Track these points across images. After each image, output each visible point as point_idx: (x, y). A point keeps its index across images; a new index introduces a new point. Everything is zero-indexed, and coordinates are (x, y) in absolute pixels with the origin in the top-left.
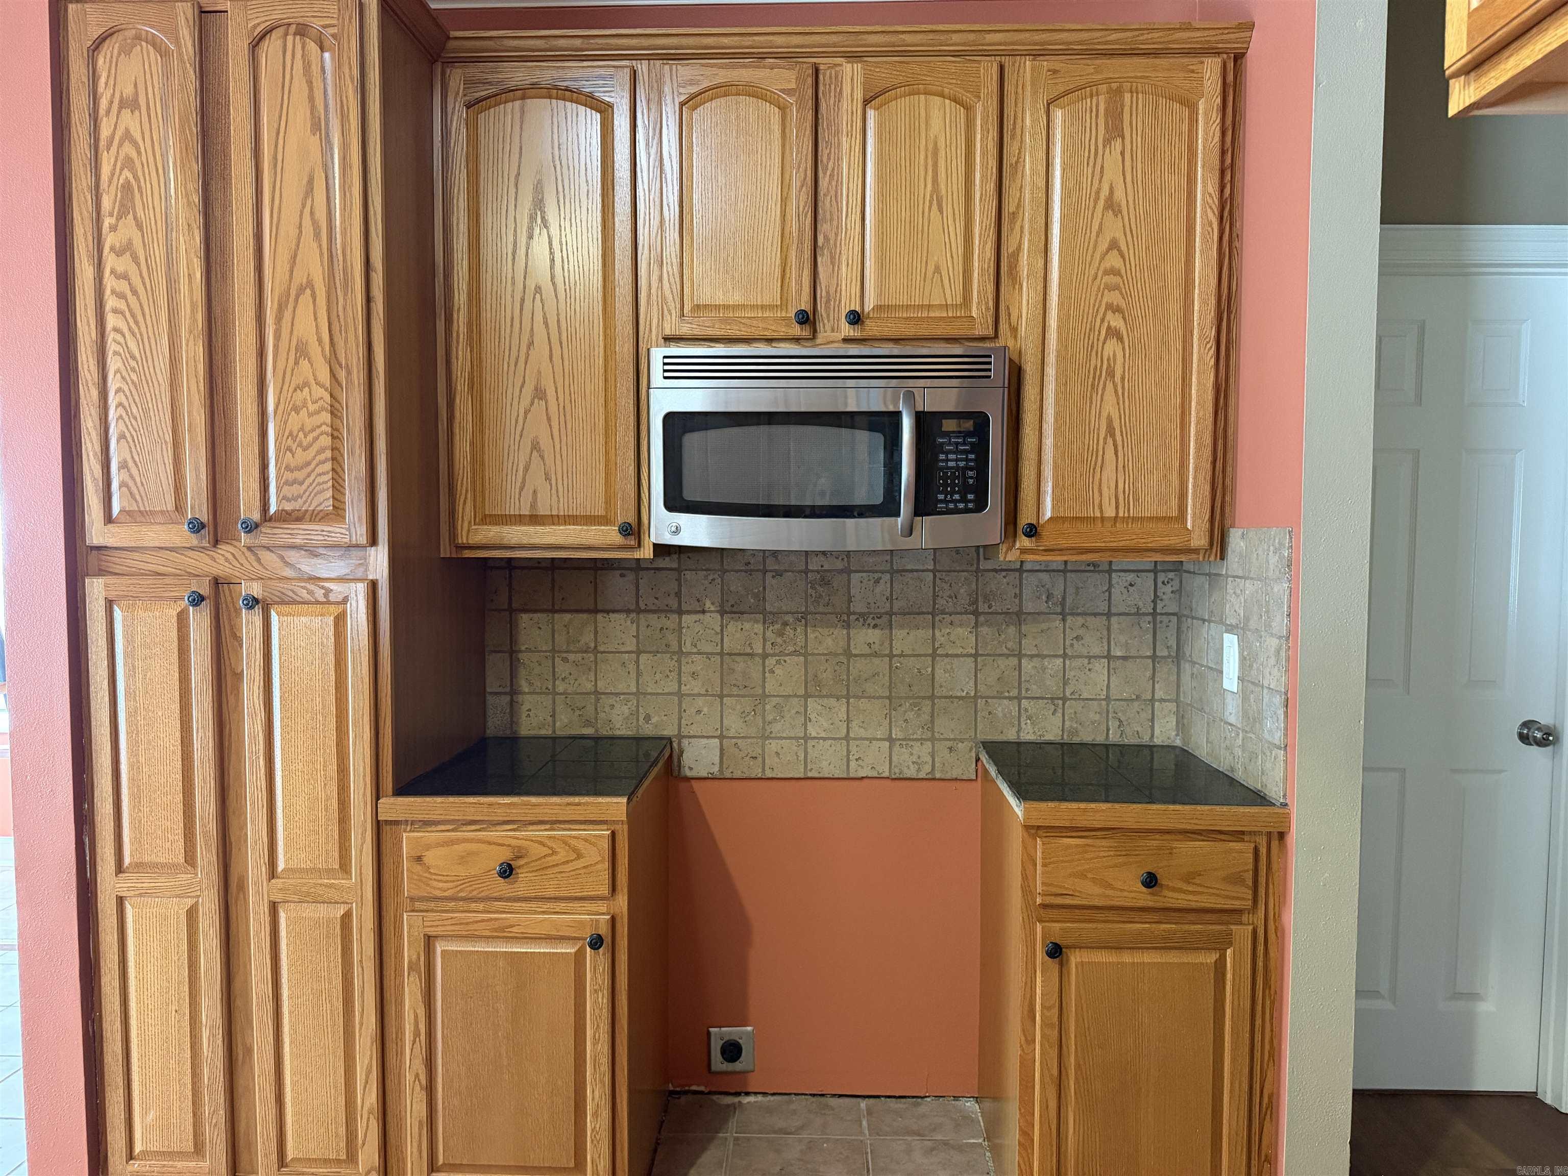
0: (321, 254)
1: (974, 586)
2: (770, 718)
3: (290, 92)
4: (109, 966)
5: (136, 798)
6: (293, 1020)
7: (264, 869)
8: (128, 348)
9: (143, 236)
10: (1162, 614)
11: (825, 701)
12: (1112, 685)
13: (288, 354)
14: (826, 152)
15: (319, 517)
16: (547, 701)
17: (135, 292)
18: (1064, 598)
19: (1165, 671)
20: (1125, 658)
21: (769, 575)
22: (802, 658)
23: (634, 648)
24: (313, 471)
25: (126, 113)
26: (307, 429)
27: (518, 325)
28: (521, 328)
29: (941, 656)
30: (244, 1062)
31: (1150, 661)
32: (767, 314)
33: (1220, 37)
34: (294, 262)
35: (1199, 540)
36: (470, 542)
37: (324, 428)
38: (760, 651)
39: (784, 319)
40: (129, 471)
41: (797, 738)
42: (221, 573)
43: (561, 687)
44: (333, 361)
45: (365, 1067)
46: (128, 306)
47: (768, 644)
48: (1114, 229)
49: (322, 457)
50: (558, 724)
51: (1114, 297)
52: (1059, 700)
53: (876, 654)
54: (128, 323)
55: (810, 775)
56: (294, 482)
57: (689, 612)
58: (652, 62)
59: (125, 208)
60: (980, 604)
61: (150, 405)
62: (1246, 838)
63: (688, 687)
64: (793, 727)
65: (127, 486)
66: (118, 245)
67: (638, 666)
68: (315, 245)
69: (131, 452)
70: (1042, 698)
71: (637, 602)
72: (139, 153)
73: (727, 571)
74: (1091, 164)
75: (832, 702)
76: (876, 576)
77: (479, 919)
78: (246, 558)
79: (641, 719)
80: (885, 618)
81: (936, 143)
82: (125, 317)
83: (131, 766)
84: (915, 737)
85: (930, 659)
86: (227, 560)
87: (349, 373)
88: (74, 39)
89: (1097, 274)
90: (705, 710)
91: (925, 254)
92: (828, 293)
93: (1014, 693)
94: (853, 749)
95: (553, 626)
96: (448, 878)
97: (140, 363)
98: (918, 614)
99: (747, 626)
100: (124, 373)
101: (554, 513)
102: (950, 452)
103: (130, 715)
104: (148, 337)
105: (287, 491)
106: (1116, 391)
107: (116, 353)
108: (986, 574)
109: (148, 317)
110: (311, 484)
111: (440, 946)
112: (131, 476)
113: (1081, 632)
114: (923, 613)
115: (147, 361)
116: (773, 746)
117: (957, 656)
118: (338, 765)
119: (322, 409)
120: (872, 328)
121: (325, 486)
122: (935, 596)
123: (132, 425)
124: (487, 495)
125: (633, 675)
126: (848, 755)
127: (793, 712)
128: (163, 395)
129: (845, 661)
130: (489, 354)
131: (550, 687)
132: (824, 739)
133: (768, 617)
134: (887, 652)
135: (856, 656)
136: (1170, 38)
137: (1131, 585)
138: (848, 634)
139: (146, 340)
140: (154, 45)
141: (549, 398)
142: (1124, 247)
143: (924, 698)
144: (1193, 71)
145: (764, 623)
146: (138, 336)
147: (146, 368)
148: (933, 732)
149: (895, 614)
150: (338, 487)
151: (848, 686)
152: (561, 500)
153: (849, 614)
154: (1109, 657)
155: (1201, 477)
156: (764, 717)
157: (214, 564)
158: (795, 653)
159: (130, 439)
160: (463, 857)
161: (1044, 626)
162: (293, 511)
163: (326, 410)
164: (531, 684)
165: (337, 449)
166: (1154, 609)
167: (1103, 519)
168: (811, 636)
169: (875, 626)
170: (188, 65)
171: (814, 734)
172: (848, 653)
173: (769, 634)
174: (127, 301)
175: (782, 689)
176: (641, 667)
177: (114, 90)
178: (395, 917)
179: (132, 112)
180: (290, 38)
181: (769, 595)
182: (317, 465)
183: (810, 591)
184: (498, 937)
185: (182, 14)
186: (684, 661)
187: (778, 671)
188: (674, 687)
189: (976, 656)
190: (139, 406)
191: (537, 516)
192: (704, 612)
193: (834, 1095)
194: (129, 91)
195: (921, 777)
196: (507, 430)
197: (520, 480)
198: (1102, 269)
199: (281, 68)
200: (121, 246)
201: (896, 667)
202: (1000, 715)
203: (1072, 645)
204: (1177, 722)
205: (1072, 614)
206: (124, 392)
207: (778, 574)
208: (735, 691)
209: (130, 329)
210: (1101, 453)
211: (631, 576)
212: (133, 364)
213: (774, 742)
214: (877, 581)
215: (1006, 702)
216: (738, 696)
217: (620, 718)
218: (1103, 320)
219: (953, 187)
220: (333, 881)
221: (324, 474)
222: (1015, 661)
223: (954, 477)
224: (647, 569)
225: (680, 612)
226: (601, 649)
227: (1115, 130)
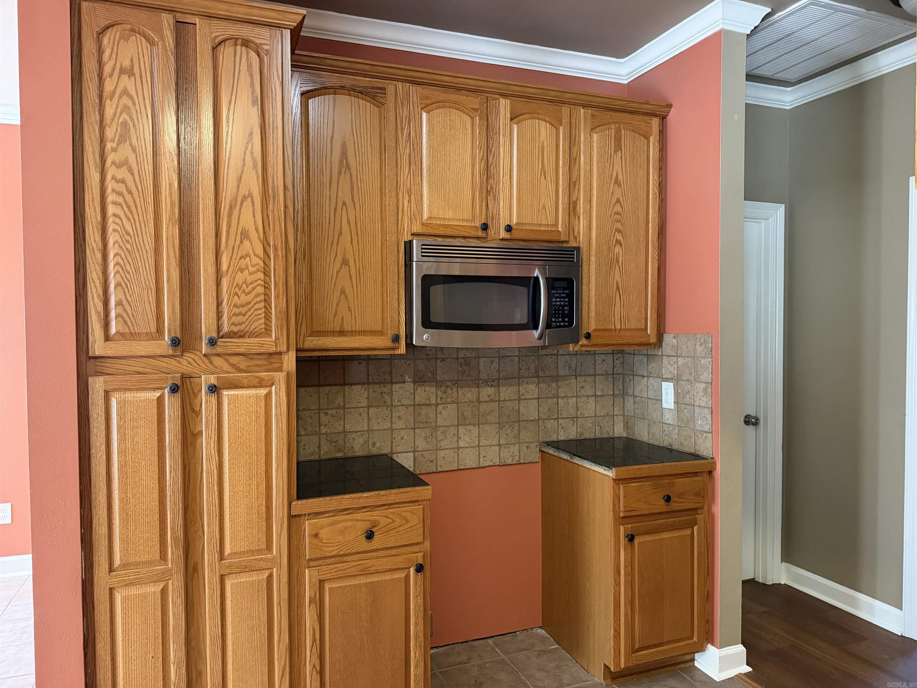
0: (258, 178)
1: (537, 363)
2: (439, 439)
3: (238, 80)
4: (103, 636)
5: (124, 521)
6: (235, 647)
7: (216, 556)
8: (124, 227)
9: (137, 157)
10: (616, 374)
11: (468, 427)
12: (597, 409)
13: (236, 236)
14: (491, 143)
15: (255, 335)
16: (315, 439)
17: (130, 192)
18: (576, 368)
19: (619, 400)
20: (602, 396)
21: (439, 360)
22: (456, 405)
23: (366, 405)
24: (252, 307)
25: (124, 78)
26: (248, 283)
27: (333, 223)
28: (334, 225)
29: (523, 399)
30: (196, 682)
31: (612, 397)
32: (465, 224)
33: (658, 109)
34: (240, 181)
35: (653, 339)
36: (305, 347)
37: (260, 282)
38: (434, 402)
39: (474, 227)
40: (123, 306)
41: (453, 448)
42: (185, 371)
43: (324, 431)
44: (265, 242)
45: (281, 667)
46: (125, 200)
47: (439, 398)
48: (618, 194)
49: (258, 299)
50: (322, 452)
51: (618, 226)
52: (574, 419)
53: (492, 401)
54: (125, 212)
55: (460, 468)
56: (240, 314)
57: (396, 383)
58: (404, 83)
59: (124, 137)
60: (540, 372)
61: (140, 265)
62: (699, 475)
63: (396, 425)
64: (451, 442)
65: (122, 317)
66: (118, 161)
67: (368, 415)
68: (254, 172)
69: (125, 295)
70: (568, 418)
71: (368, 378)
72: (134, 104)
73: (417, 359)
74: (609, 161)
75: (471, 427)
76: (492, 359)
77: (351, 566)
78: (203, 362)
79: (370, 445)
80: (496, 381)
81: (543, 144)
82: (122, 208)
83: (121, 500)
84: (511, 442)
85: (517, 401)
86: (189, 363)
87: (276, 249)
88: (87, 24)
89: (611, 214)
90: (406, 437)
91: (538, 199)
92: (492, 214)
93: (555, 416)
94: (482, 452)
95: (319, 395)
96: (334, 544)
97: (133, 237)
98: (512, 378)
99: (427, 389)
100: (121, 244)
101: (354, 329)
102: (557, 297)
103: (122, 467)
104: (139, 221)
105: (235, 319)
106: (620, 269)
107: (114, 230)
108: (543, 357)
109: (139, 208)
110: (251, 316)
111: (327, 586)
112: (125, 310)
113: (584, 384)
114: (514, 378)
115: (138, 237)
116: (441, 453)
117: (530, 399)
118: (266, 485)
119: (258, 270)
120: (515, 234)
121: (260, 317)
122: (520, 369)
123: (126, 277)
124: (314, 320)
125: (366, 420)
126: (479, 455)
127: (452, 434)
128: (150, 259)
129: (477, 405)
130: (315, 238)
131: (317, 430)
132: (467, 448)
133: (439, 384)
134: (497, 399)
135: (482, 402)
136: (641, 107)
137: (604, 360)
138: (479, 390)
139: (138, 223)
140: (145, 37)
141: (350, 264)
142: (622, 202)
143: (515, 422)
144: (648, 123)
145: (436, 386)
146: (132, 220)
147: (137, 241)
148: (519, 439)
149: (501, 379)
150: (268, 317)
151: (478, 418)
152: (358, 322)
153: (479, 380)
154: (595, 396)
155: (653, 310)
156: (437, 438)
157: (180, 366)
158: (453, 402)
159: (124, 286)
160: (342, 531)
161: (568, 382)
162: (238, 332)
163: (261, 271)
164: (306, 430)
165: (267, 294)
166: (613, 372)
167: (615, 330)
168: (460, 393)
169: (491, 386)
170: (170, 54)
171: (462, 445)
172: (479, 401)
173: (439, 393)
174: (124, 197)
175: (445, 422)
176: (370, 415)
177: (116, 62)
178: (298, 572)
179: (129, 77)
180: (239, 47)
181: (439, 371)
182: (255, 304)
183: (459, 368)
184: (362, 575)
185: (166, 21)
186: (394, 410)
187: (444, 413)
188: (387, 425)
189: (538, 399)
190: (132, 265)
191: (343, 331)
192: (404, 382)
193: (473, 640)
194: (127, 63)
195: (514, 463)
196: (327, 283)
197: (334, 311)
198: (613, 212)
199: (233, 64)
200: (119, 162)
201: (502, 407)
202: (550, 428)
203: (580, 391)
204: (624, 425)
205: (579, 376)
206: (120, 256)
207: (444, 360)
208: (421, 425)
209: (126, 215)
210: (614, 299)
211: (364, 363)
212: (128, 238)
213: (442, 452)
214: (492, 362)
215: (552, 421)
216: (423, 428)
217: (359, 445)
218: (614, 236)
219: (550, 167)
220: (261, 556)
221: (259, 309)
222: (555, 400)
223: (559, 310)
224: (374, 359)
225: (392, 383)
226: (347, 406)
227: (618, 147)
